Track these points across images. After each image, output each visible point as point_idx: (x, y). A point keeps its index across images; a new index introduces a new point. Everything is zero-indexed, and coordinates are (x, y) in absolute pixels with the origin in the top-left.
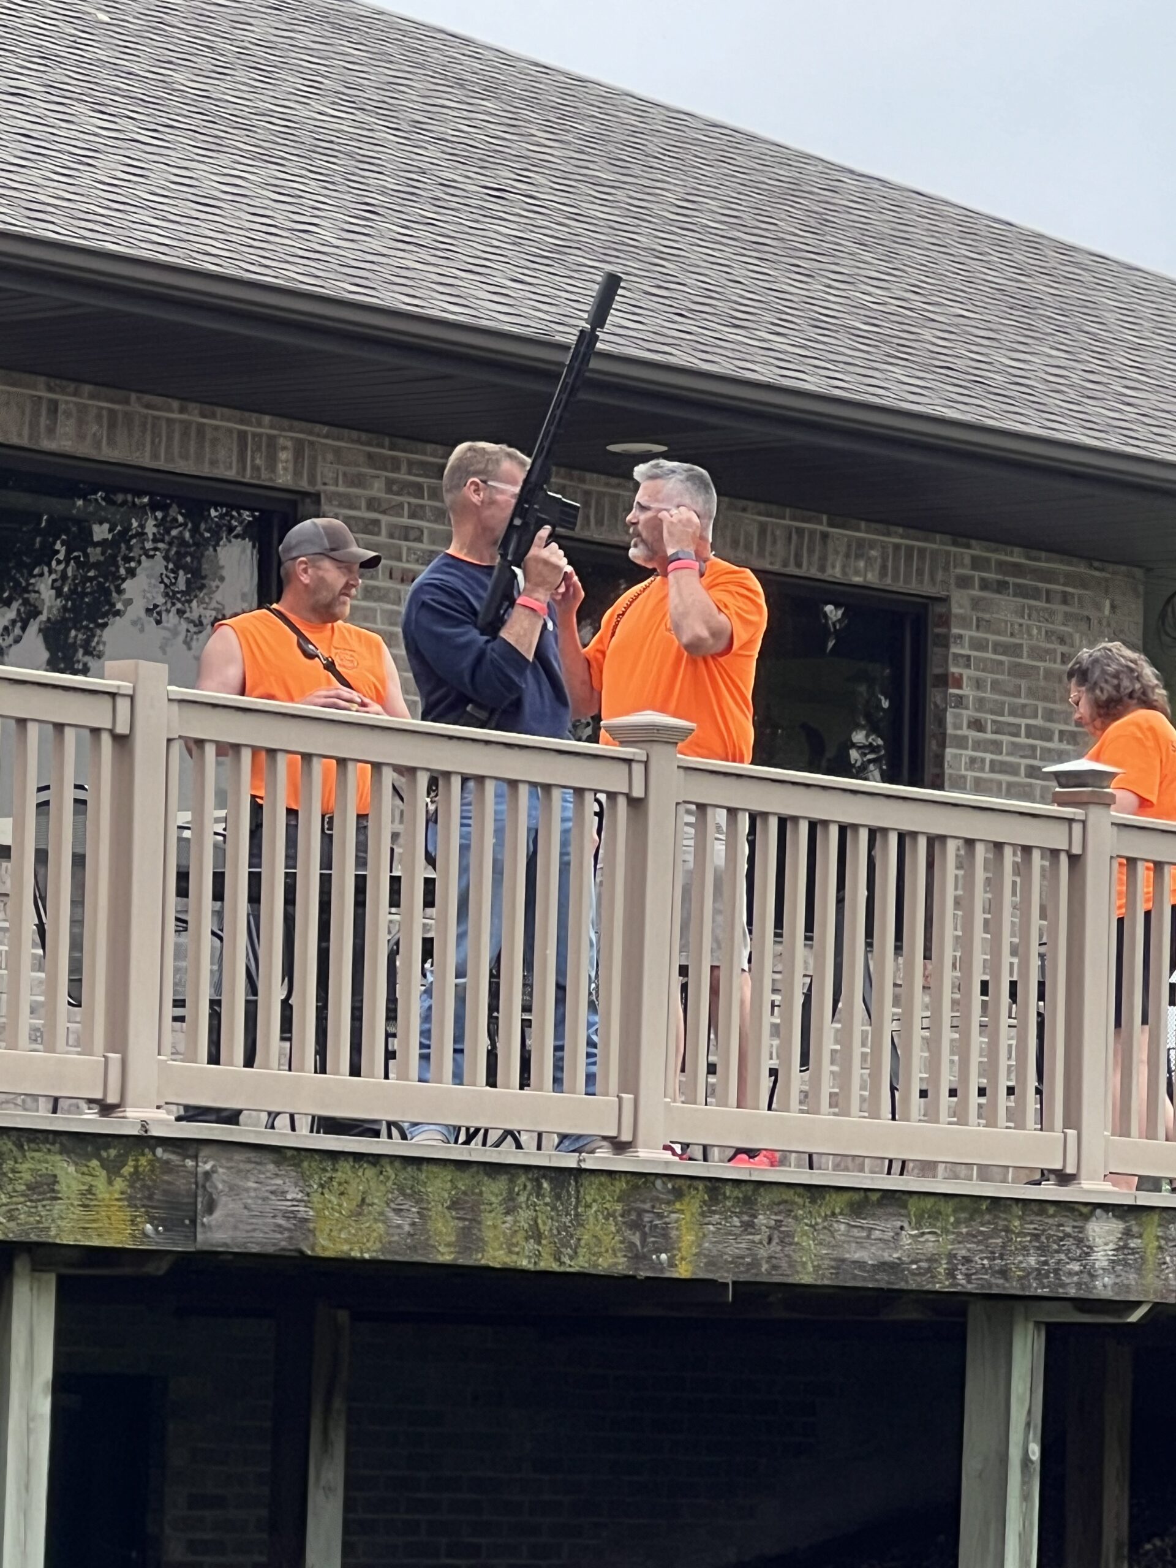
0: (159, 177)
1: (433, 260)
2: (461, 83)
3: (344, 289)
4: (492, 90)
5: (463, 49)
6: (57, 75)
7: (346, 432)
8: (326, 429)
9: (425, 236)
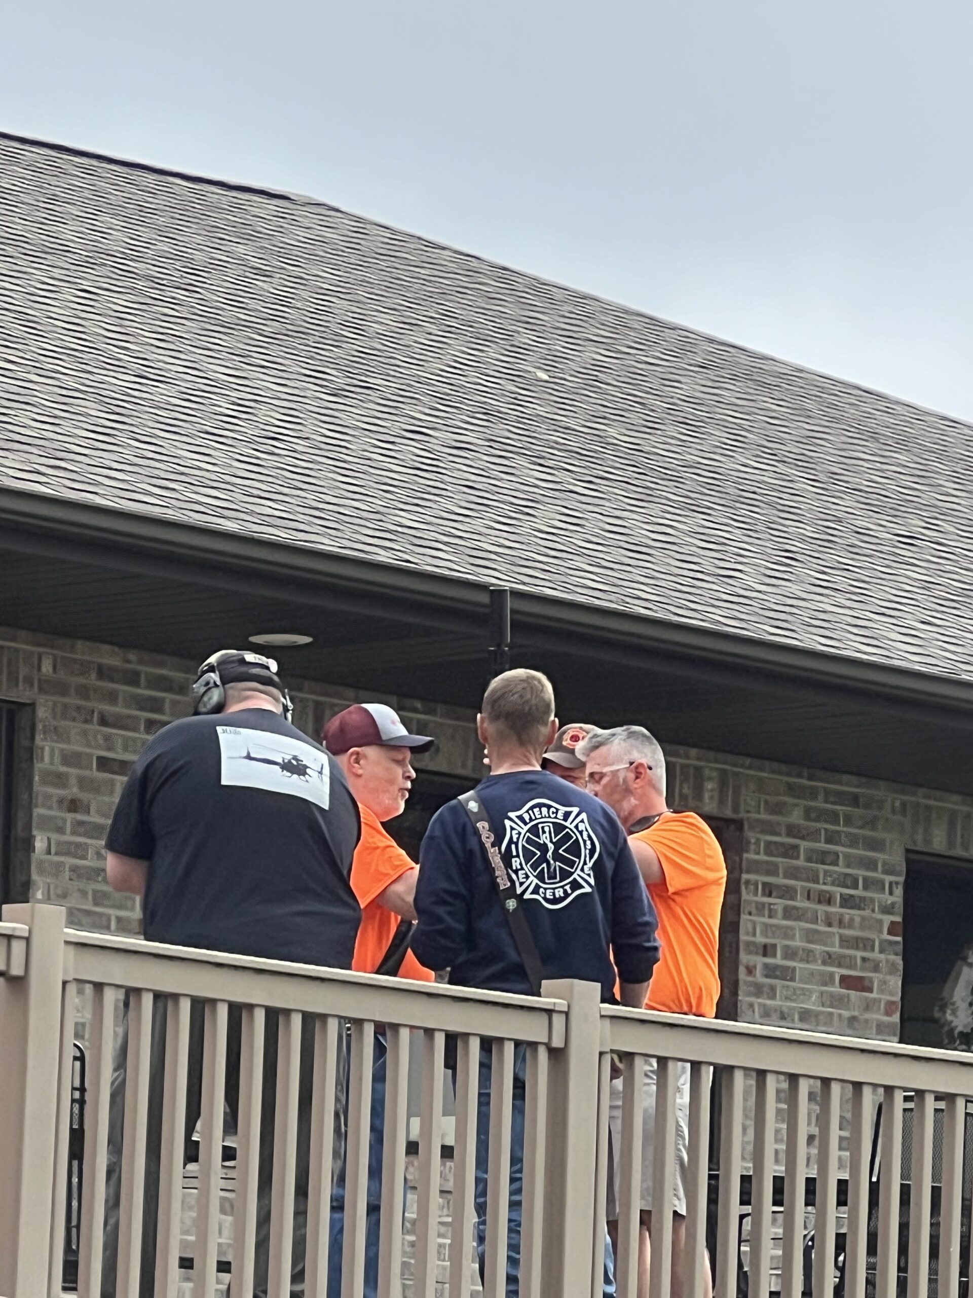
0: (594, 525)
1: (848, 604)
2: (874, 436)
3: (765, 631)
4: (903, 443)
5: (877, 404)
6: (499, 430)
7: (767, 763)
8: (748, 761)
9: (841, 582)
